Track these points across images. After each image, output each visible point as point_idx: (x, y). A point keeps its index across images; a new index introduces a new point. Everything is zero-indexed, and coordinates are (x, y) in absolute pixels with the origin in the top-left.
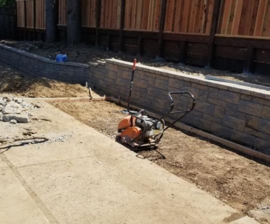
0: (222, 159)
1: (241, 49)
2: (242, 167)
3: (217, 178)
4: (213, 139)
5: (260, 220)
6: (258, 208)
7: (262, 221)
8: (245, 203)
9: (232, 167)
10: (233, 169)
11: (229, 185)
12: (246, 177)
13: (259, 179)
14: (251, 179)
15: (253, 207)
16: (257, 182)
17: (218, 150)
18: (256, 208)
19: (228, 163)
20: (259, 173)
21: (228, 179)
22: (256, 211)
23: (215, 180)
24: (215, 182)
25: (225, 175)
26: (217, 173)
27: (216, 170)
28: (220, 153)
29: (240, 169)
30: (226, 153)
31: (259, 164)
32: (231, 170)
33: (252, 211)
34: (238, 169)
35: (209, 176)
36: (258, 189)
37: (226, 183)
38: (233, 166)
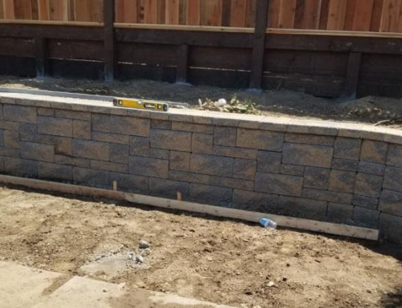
0: (31, 208)
1: (26, 41)
2: (61, 212)
3: (26, 238)
4: (13, 182)
5: (94, 276)
6: (90, 261)
7: (97, 275)
8: (72, 260)
9: (48, 216)
10: (48, 218)
11: (46, 241)
12: (69, 224)
13: (87, 222)
14: (77, 225)
15: (84, 262)
16: (85, 227)
17: (23, 197)
18: (87, 262)
19: (41, 211)
20: (86, 214)
21: (43, 235)
22: (88, 266)
23: (24, 240)
24: (24, 244)
25: (38, 230)
26: (26, 230)
27: (24, 226)
28: (26, 199)
29: (59, 216)
30: (35, 197)
31: (84, 203)
32: (46, 221)
33: (83, 268)
34: (56, 216)
35: (14, 238)
36: (87, 236)
37: (42, 240)
38: (48, 214)
